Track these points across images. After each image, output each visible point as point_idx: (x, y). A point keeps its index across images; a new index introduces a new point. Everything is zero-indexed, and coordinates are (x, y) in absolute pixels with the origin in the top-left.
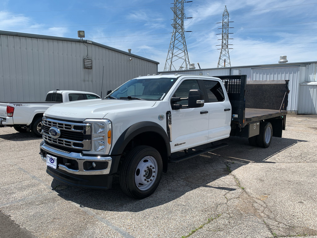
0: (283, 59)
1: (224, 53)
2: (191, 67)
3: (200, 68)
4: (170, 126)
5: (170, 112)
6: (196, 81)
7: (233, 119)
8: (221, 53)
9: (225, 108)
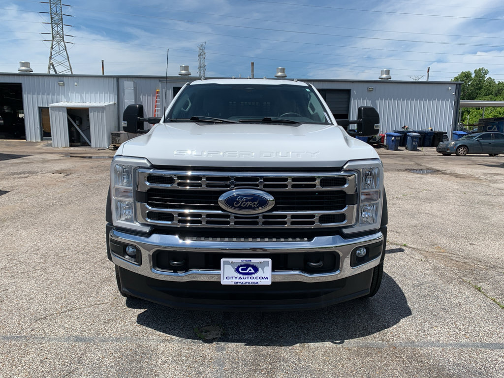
0: (184, 70)
1: (56, 48)
2: (23, 68)
3: (56, 72)
8: (52, 48)
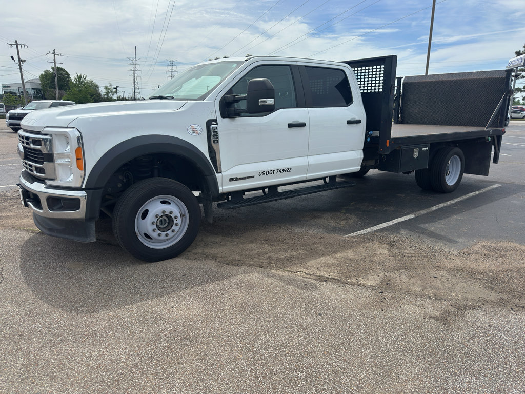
4: (214, 145)
5: (216, 121)
6: (288, 67)
7: (368, 140)
9: (349, 119)
